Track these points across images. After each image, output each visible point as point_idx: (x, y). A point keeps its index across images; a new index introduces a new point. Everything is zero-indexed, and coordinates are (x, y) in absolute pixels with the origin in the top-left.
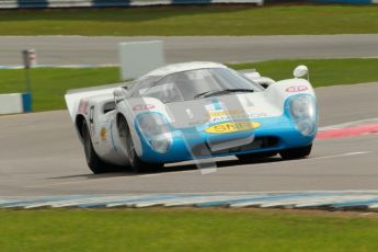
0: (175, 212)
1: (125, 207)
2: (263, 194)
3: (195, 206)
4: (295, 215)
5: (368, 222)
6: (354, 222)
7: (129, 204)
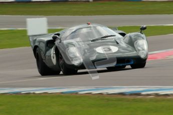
1: (29, 93)
2: (93, 88)
3: (62, 93)
5: (141, 101)
7: (32, 92)
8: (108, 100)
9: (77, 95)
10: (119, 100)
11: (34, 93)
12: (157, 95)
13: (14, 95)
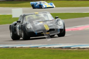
1: (13, 47)
3: (30, 47)
4: (54, 49)
5: (71, 51)
6: (67, 51)
8: (54, 51)
9: (38, 48)
10: (59, 51)
11: (16, 47)
12: (79, 48)
13: (5, 48)
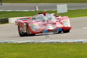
0: (70, 44)
7: (59, 42)
